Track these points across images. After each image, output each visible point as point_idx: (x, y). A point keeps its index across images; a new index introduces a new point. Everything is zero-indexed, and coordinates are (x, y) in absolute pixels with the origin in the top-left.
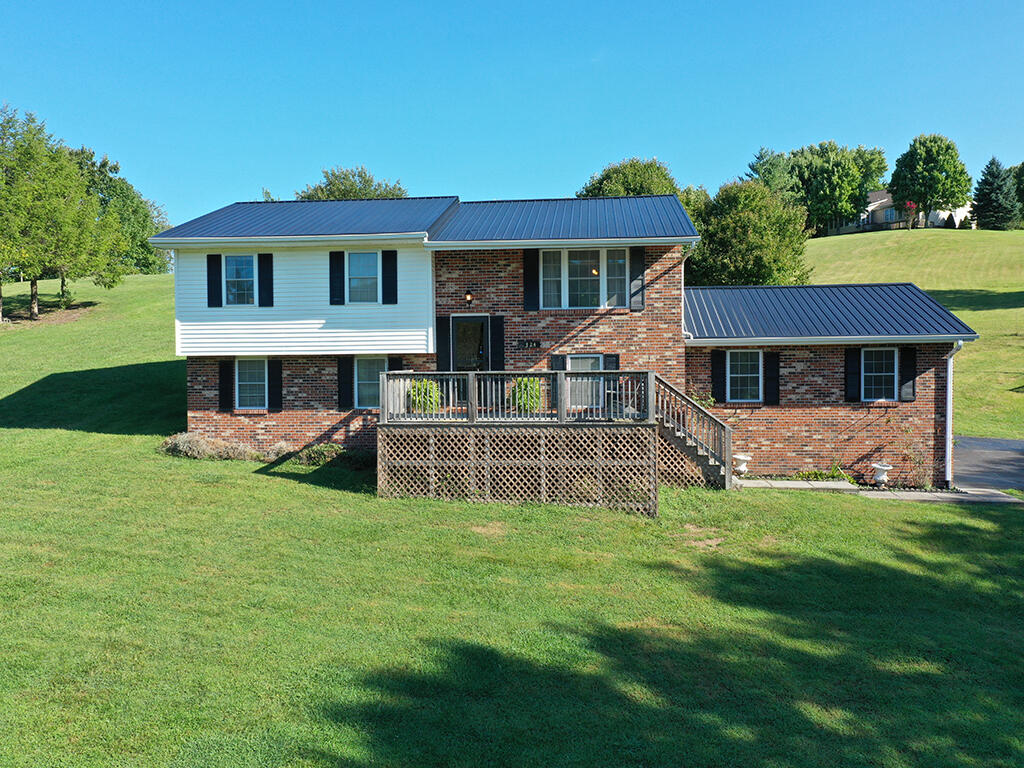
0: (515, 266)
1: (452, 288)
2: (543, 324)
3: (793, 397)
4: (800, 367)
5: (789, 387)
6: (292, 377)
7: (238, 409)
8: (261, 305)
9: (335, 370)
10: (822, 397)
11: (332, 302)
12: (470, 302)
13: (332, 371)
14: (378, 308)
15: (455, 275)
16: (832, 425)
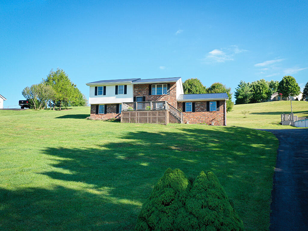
0: (147, 88)
1: (136, 92)
2: (152, 98)
3: (198, 111)
4: (199, 105)
5: (197, 109)
6: (108, 108)
7: (99, 114)
8: (104, 95)
9: (116, 106)
10: (203, 110)
11: (116, 94)
12: (139, 94)
13: (115, 106)
14: (123, 95)
15: (137, 89)
16: (204, 115)
